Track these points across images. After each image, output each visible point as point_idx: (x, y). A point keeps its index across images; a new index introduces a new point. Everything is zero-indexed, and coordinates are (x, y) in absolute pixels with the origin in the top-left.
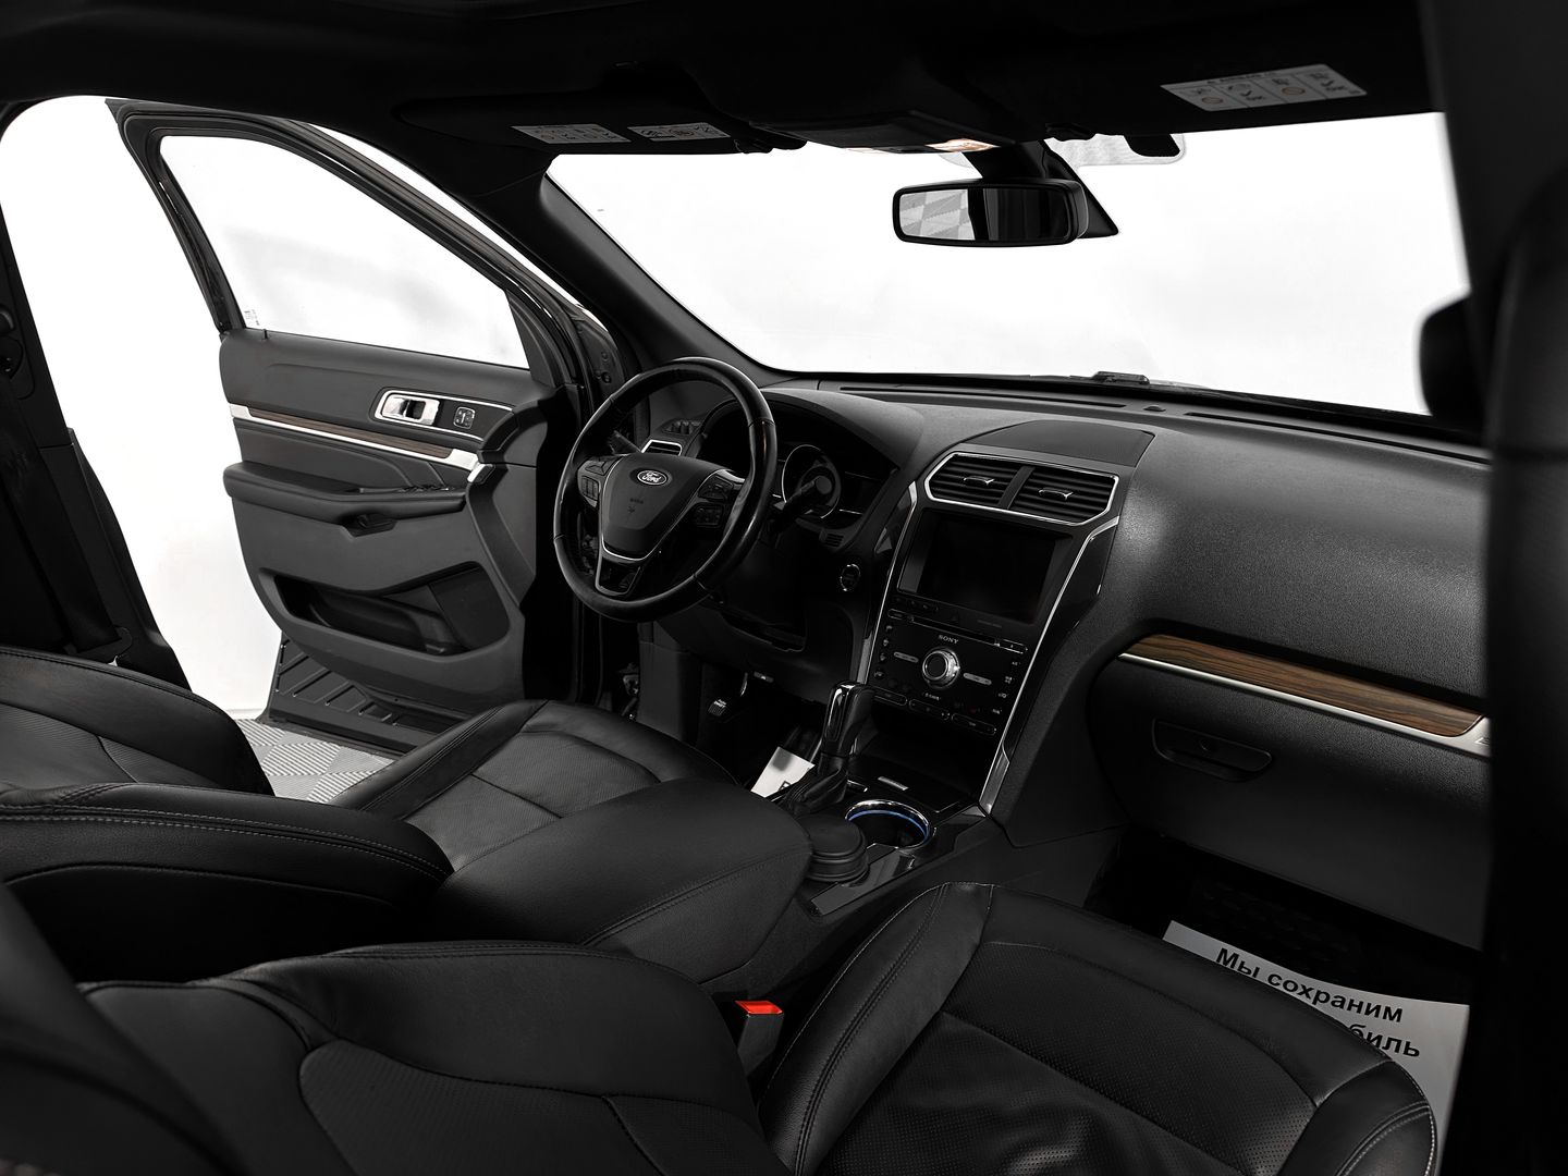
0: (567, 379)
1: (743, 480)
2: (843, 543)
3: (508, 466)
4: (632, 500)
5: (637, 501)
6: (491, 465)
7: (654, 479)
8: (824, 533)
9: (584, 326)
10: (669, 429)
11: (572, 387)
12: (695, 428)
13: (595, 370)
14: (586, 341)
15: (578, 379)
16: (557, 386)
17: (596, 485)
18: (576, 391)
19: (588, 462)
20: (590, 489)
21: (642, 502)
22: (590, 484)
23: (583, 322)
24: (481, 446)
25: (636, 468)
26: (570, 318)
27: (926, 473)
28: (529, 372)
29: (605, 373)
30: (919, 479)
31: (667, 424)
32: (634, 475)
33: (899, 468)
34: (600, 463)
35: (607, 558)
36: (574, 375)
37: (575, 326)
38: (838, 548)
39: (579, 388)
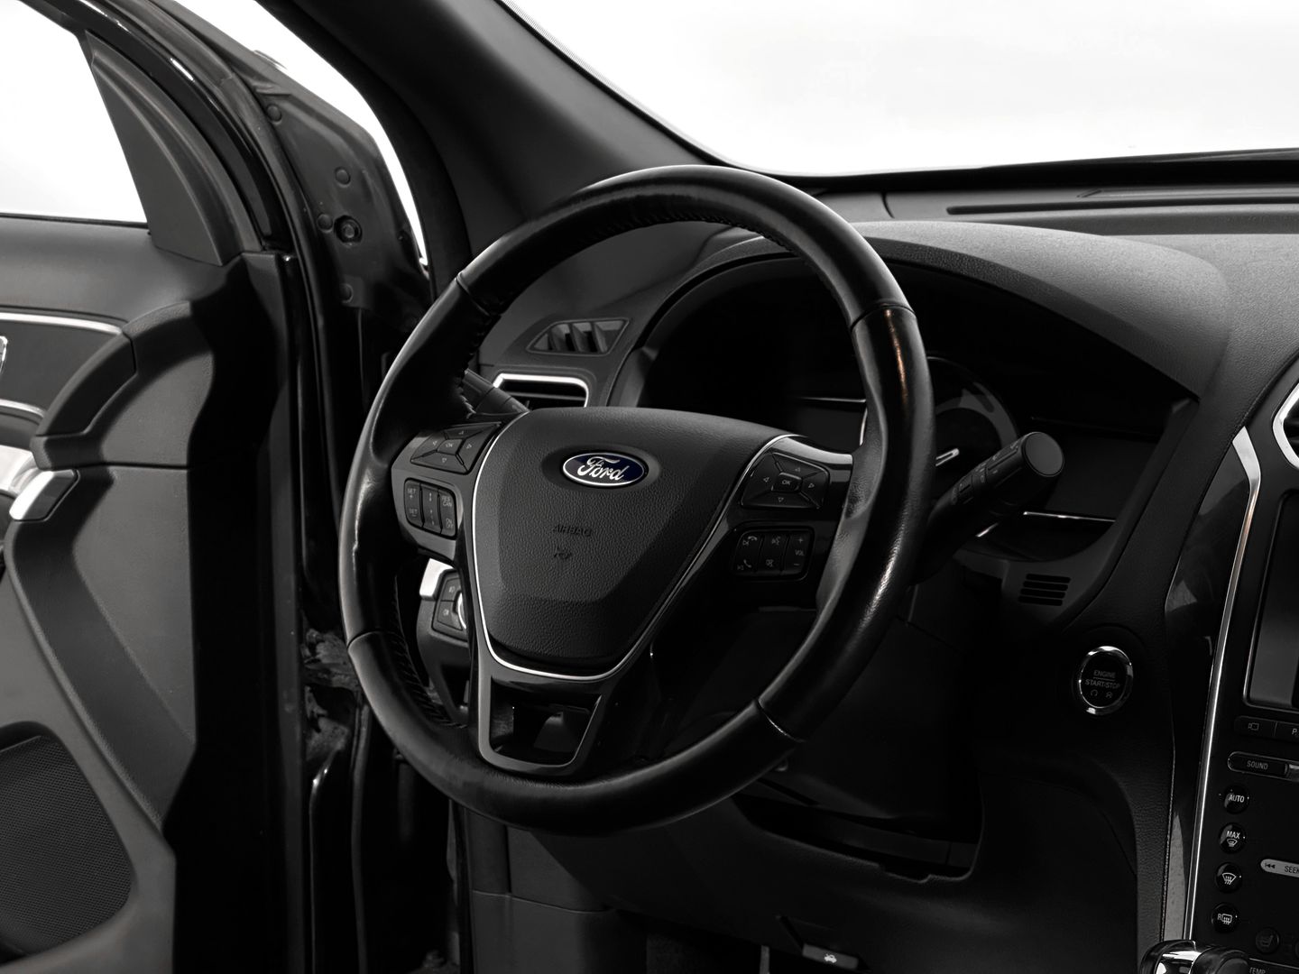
0: (248, 240)
1: (846, 458)
2: (1071, 598)
3: (112, 469)
4: (560, 529)
5: (575, 531)
6: (70, 473)
7: (610, 473)
8: (1010, 573)
9: (287, 106)
10: (542, 344)
11: (262, 260)
12: (610, 336)
13: (316, 216)
14: (293, 144)
15: (278, 239)
16: (225, 262)
17: (447, 500)
18: (274, 270)
19: (417, 442)
20: (431, 511)
21: (589, 533)
22: (430, 497)
23: (286, 97)
24: (43, 428)
25: (553, 449)
26: (252, 90)
27: (1270, 404)
28: (146, 231)
29: (344, 219)
30: (1256, 420)
31: (532, 333)
32: (552, 465)
33: (1195, 398)
34: (451, 445)
35: (505, 679)
36: (267, 230)
37: (264, 110)
38: (1058, 611)
39: (280, 261)
